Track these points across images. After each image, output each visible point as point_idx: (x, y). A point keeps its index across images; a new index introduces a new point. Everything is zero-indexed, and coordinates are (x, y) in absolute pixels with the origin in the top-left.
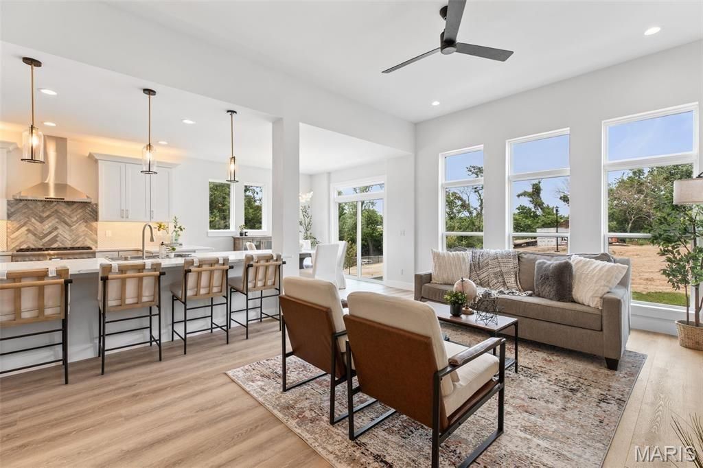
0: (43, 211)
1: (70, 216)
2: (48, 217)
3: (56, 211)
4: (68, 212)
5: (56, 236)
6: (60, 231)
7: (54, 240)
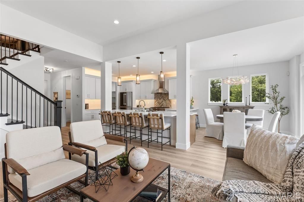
0: (160, 97)
1: (165, 98)
2: (161, 98)
3: (163, 97)
4: (165, 97)
5: (163, 104)
6: (163, 102)
7: (162, 105)
